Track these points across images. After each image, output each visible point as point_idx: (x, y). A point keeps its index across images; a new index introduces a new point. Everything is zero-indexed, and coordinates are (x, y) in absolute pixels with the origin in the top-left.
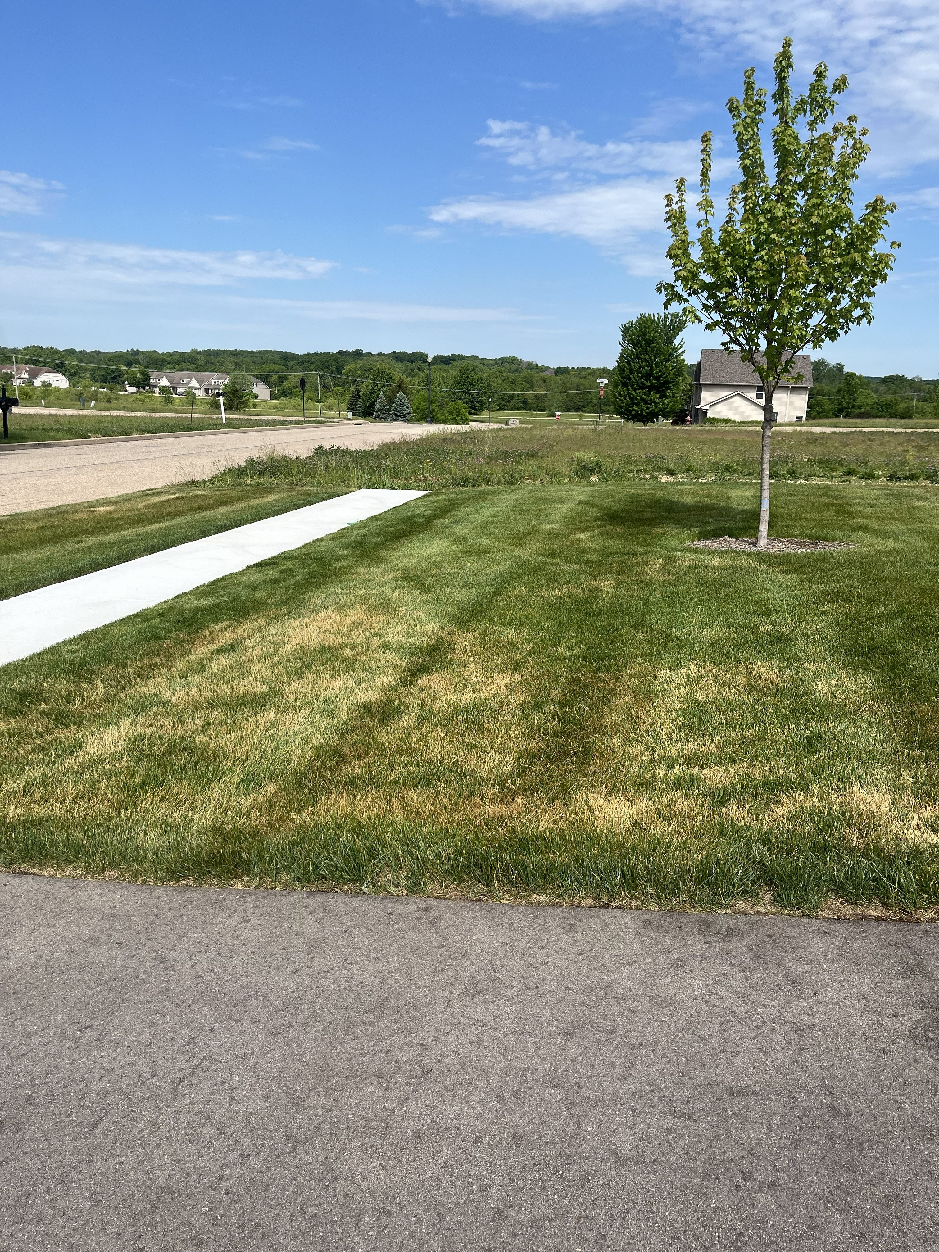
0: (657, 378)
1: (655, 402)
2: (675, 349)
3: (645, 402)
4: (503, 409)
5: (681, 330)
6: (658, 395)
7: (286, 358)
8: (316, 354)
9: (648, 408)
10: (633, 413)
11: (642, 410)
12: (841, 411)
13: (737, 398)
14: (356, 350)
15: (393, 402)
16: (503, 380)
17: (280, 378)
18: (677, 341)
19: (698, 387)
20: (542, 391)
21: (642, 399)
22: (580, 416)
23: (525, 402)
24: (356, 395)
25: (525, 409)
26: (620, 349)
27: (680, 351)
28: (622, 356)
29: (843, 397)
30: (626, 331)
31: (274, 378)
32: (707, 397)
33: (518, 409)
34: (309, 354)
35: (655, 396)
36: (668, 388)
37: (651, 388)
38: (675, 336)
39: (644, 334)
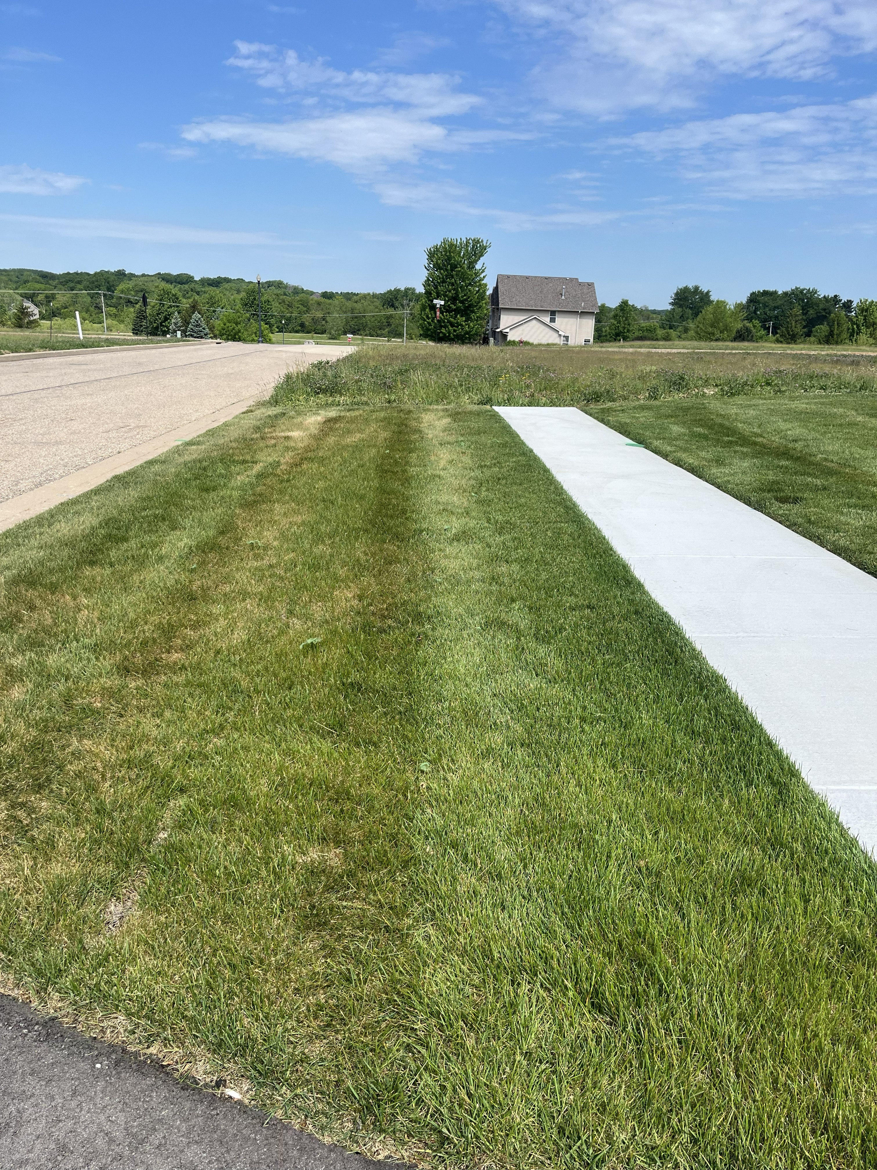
0: (462, 302)
1: (461, 325)
2: (477, 274)
3: (452, 325)
4: (282, 332)
5: (482, 255)
6: (464, 319)
7: (46, 277)
8: (77, 274)
9: (455, 331)
10: (441, 335)
11: (449, 333)
12: (617, 335)
13: (534, 322)
14: (119, 271)
15: (188, 324)
16: (280, 303)
17: (47, 297)
18: (478, 266)
19: (497, 310)
20: (319, 315)
21: (449, 322)
22: (362, 339)
23: (302, 325)
24: (141, 316)
25: (303, 332)
26: (426, 273)
27: (482, 276)
28: (428, 280)
29: (619, 322)
30: (431, 255)
31: (41, 297)
32: (506, 321)
33: (297, 332)
34: (68, 273)
35: (461, 319)
36: (473, 312)
37: (457, 311)
38: (476, 261)
39: (449, 259)
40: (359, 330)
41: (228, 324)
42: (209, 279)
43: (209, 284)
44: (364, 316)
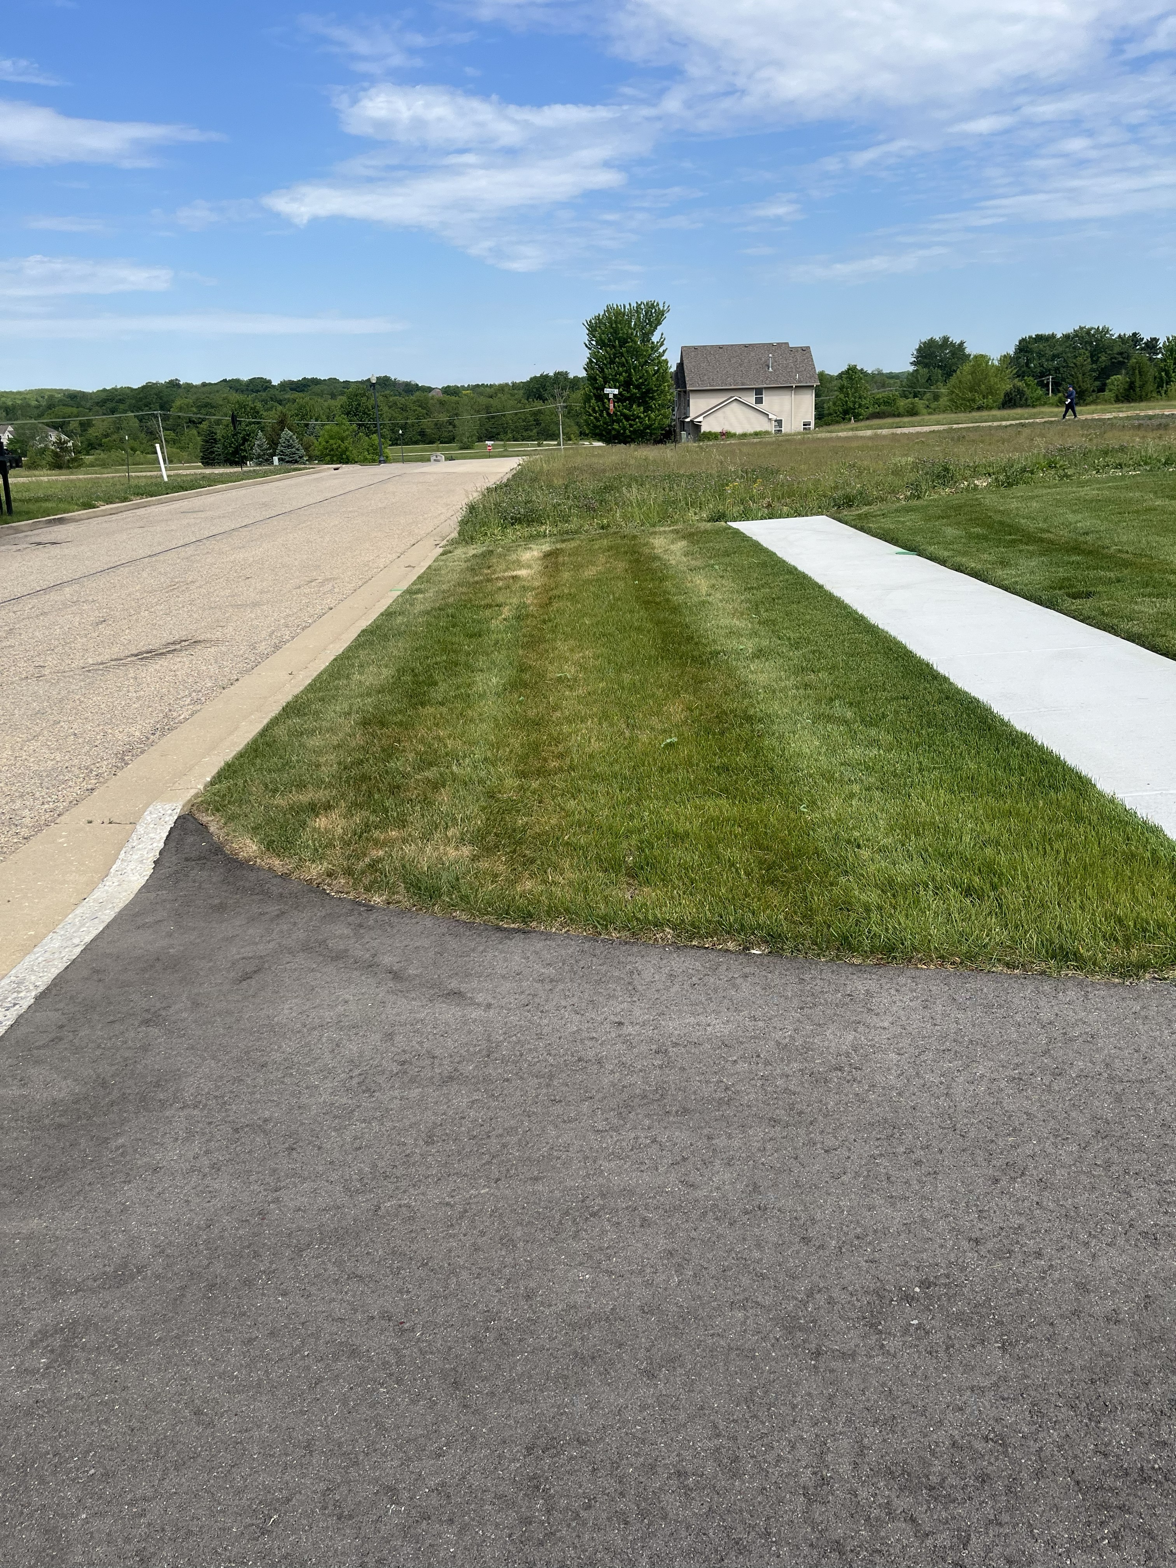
0: (638, 387)
1: (639, 417)
2: (654, 348)
3: (627, 418)
4: (397, 444)
5: (659, 323)
6: (642, 409)
7: (75, 398)
9: (631, 426)
10: (613, 433)
11: (624, 429)
12: (846, 412)
13: (735, 404)
14: (171, 382)
15: (277, 444)
16: (390, 407)
17: (82, 424)
18: (655, 338)
19: (684, 395)
20: (444, 418)
21: (622, 414)
22: (504, 446)
23: (422, 433)
24: (210, 440)
25: (424, 442)
26: (587, 353)
27: (661, 350)
28: (591, 361)
29: (847, 395)
30: (593, 329)
31: (74, 425)
32: (697, 407)
33: (416, 443)
34: (104, 390)
35: (638, 410)
36: (653, 398)
37: (632, 399)
38: (652, 333)
39: (616, 331)
40: (498, 434)
41: (332, 442)
42: (291, 383)
43: (292, 389)
44: (504, 415)
